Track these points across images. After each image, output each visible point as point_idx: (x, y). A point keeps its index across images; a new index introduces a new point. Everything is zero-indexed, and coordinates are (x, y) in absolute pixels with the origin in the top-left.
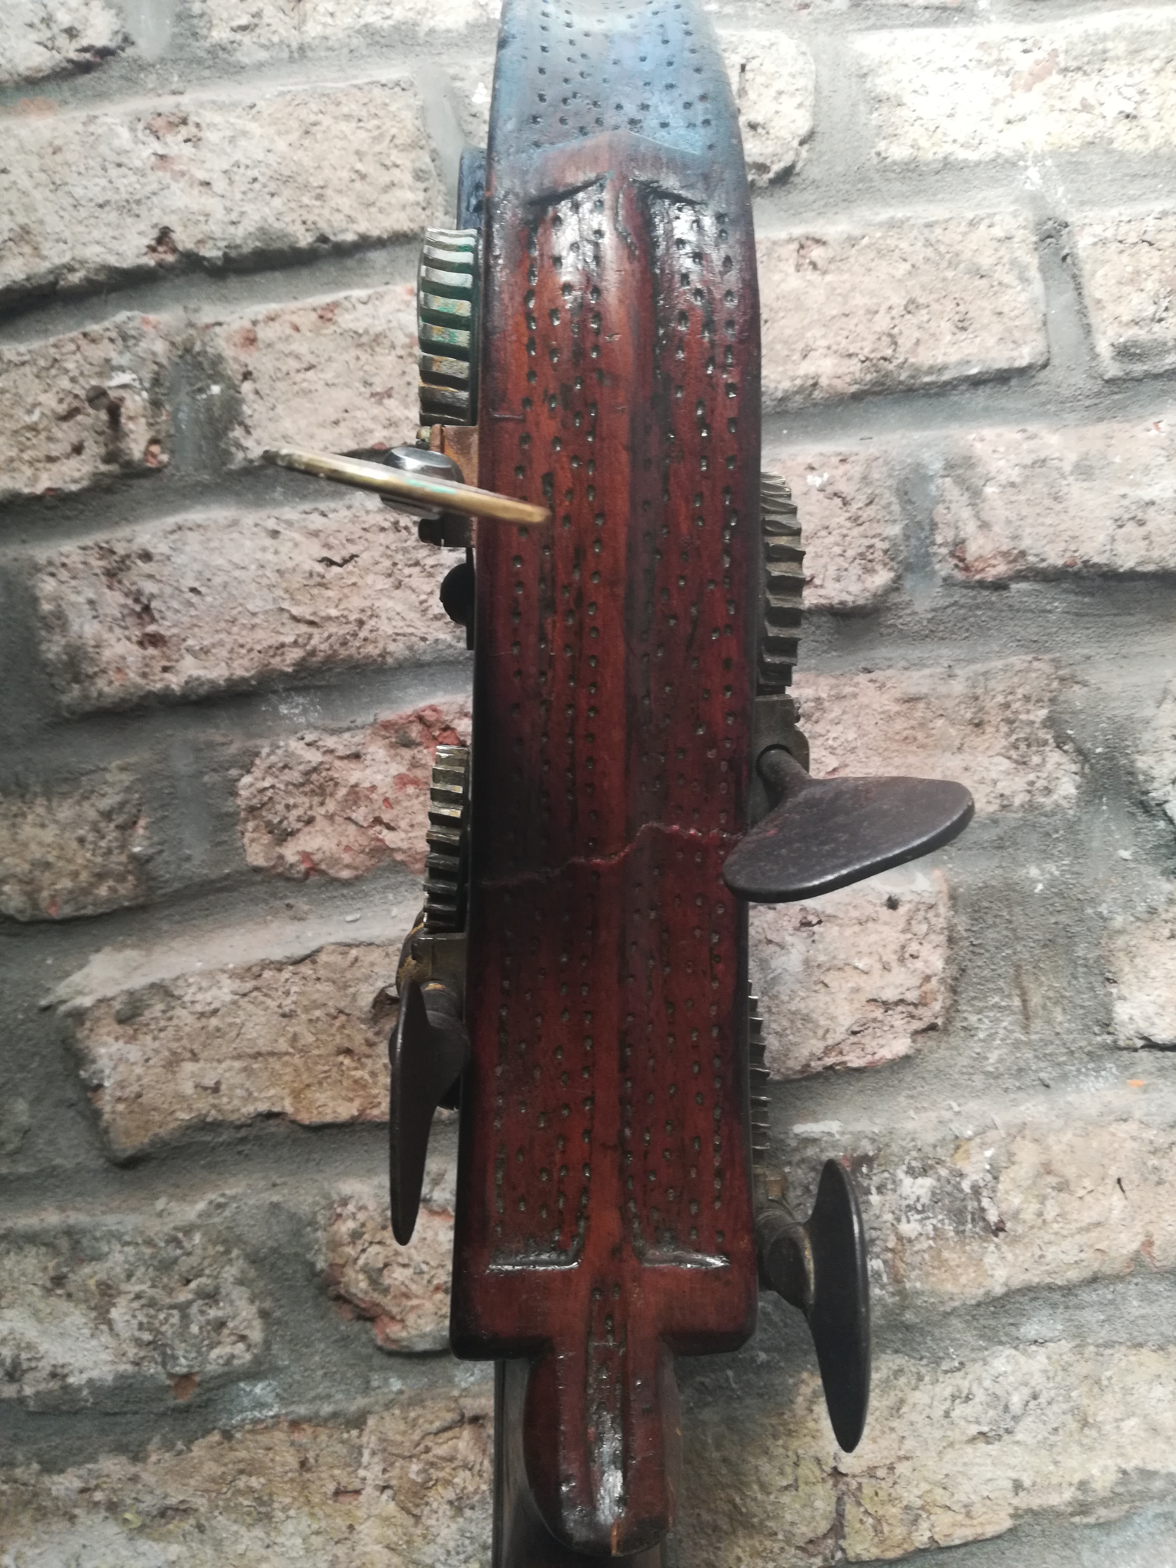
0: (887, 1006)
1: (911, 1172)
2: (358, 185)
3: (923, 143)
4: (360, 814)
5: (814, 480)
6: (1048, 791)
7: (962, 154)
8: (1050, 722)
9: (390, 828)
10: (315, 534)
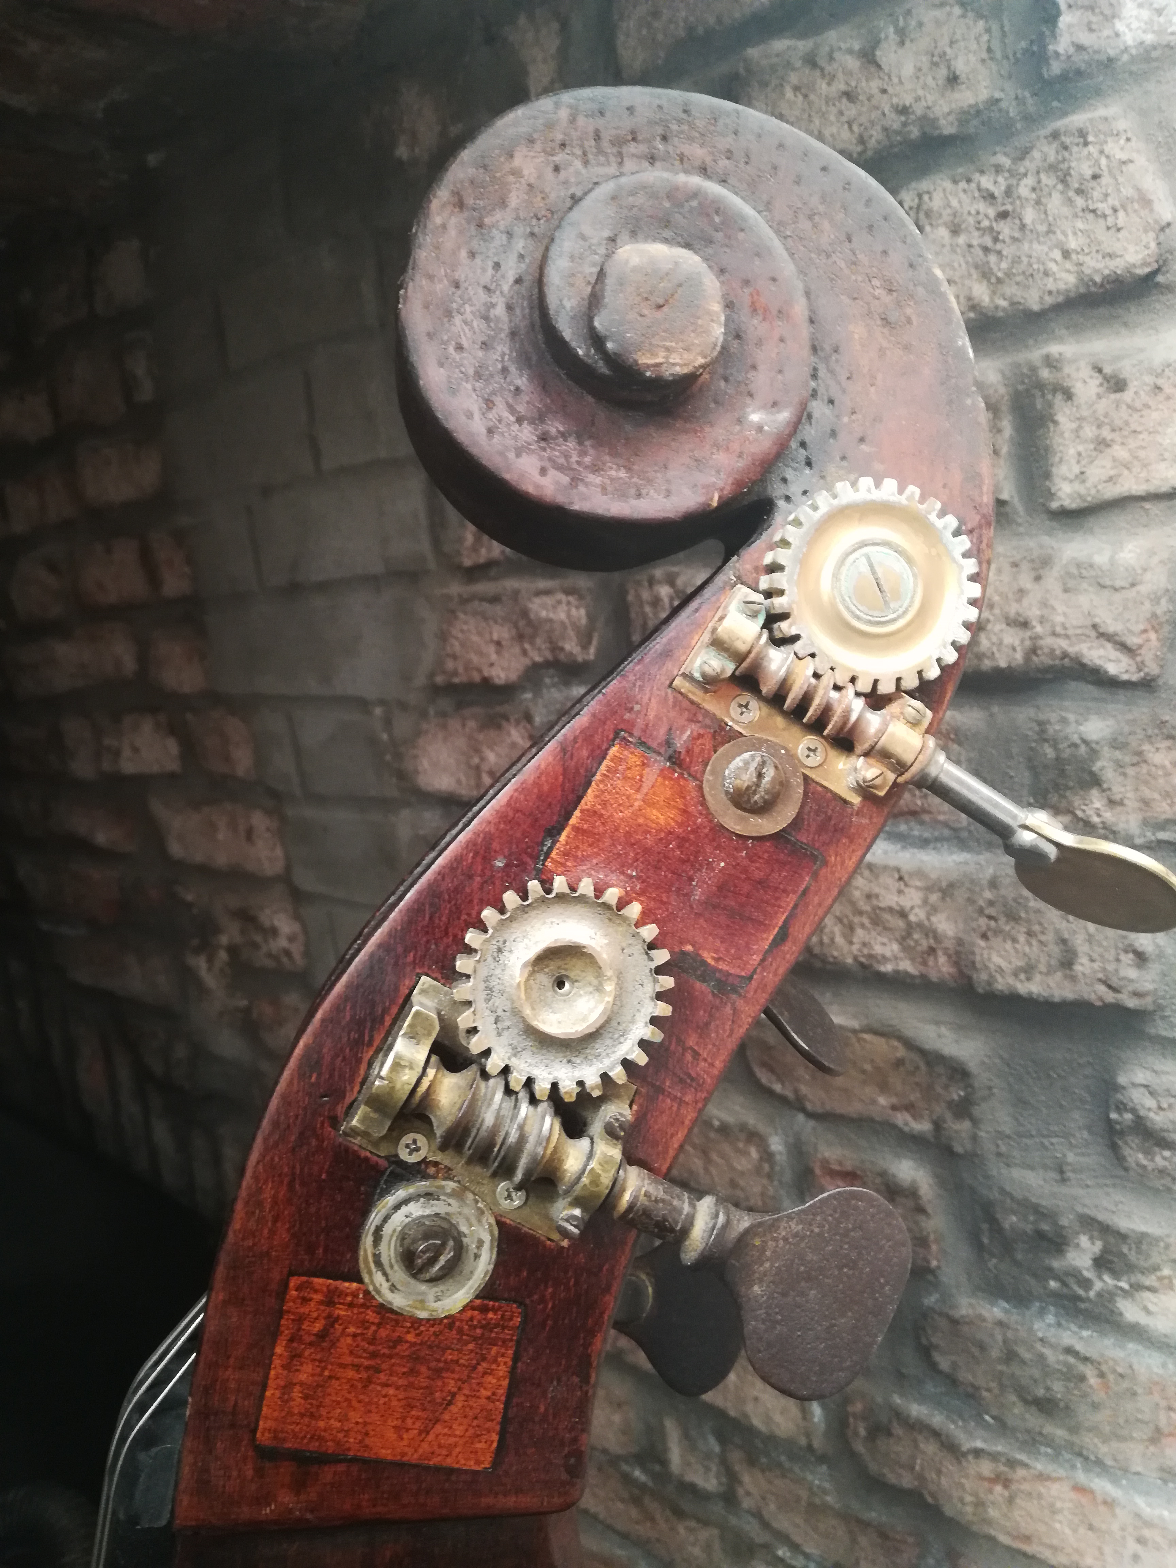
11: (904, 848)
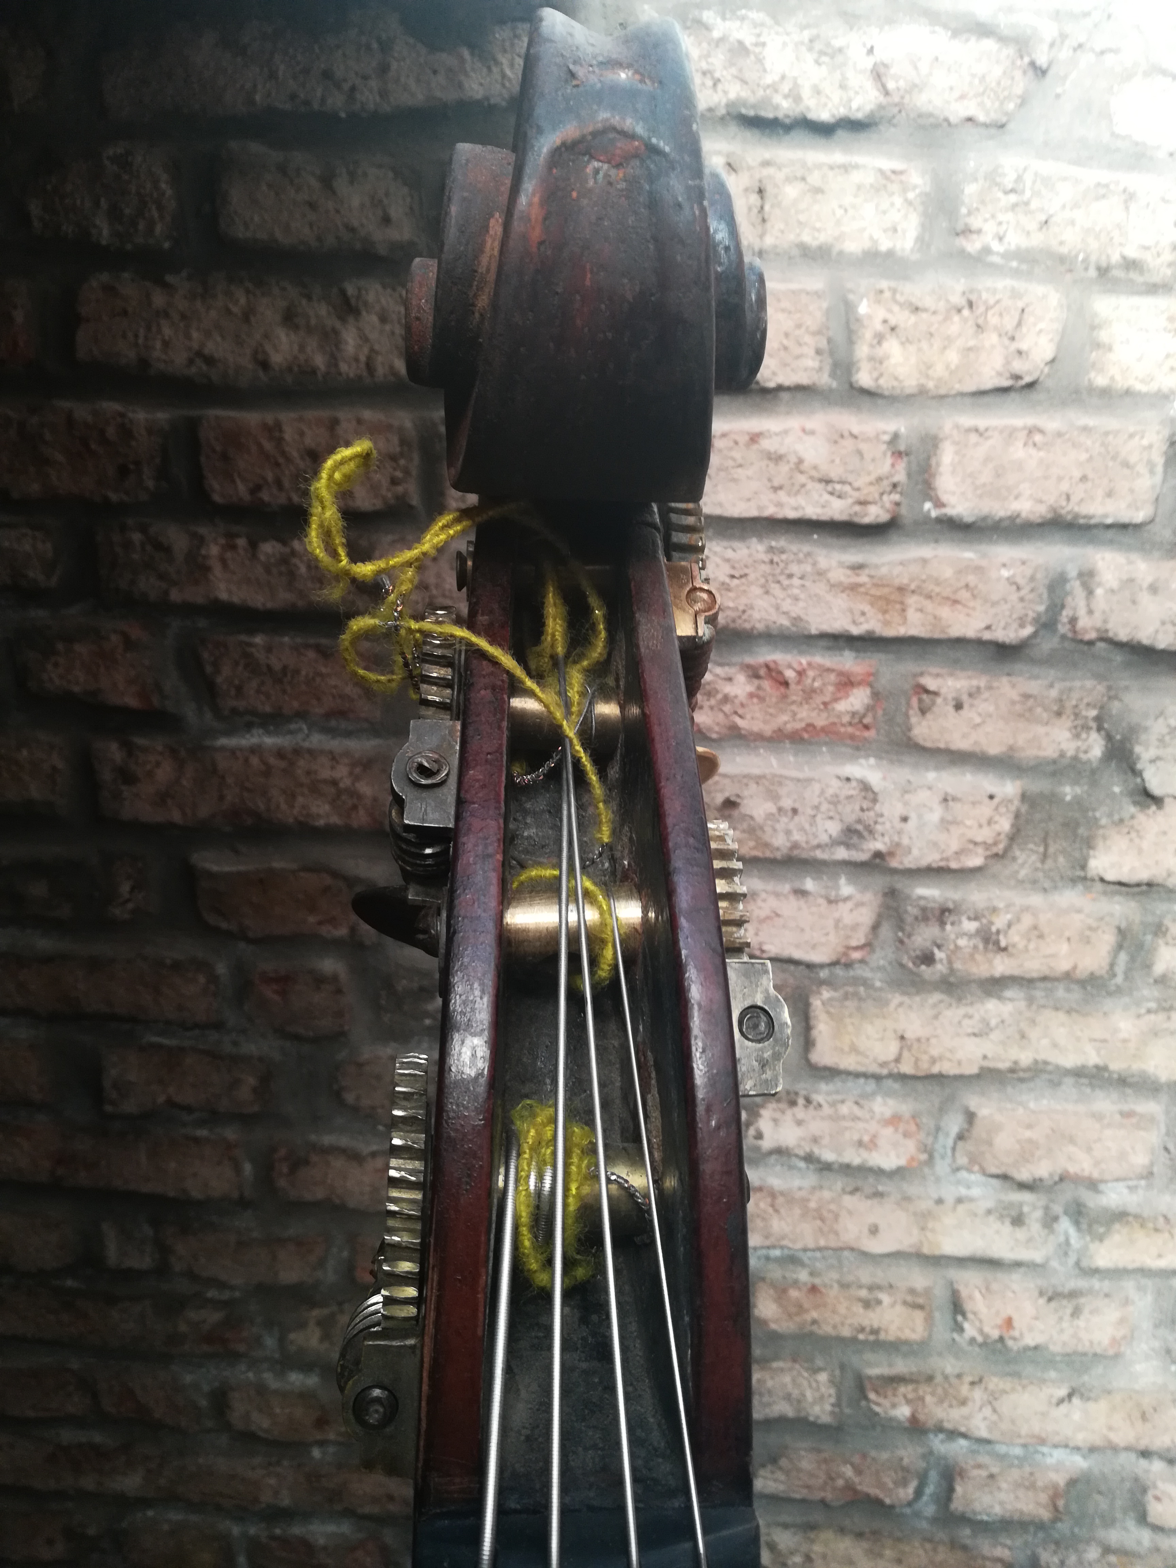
0: (976, 844)
1: (969, 919)
2: (782, 353)
3: (1118, 378)
4: (727, 708)
5: (1005, 573)
6: (1086, 752)
7: (1139, 387)
8: (1098, 719)
9: (741, 717)
10: (728, 560)
11: (333, 738)
